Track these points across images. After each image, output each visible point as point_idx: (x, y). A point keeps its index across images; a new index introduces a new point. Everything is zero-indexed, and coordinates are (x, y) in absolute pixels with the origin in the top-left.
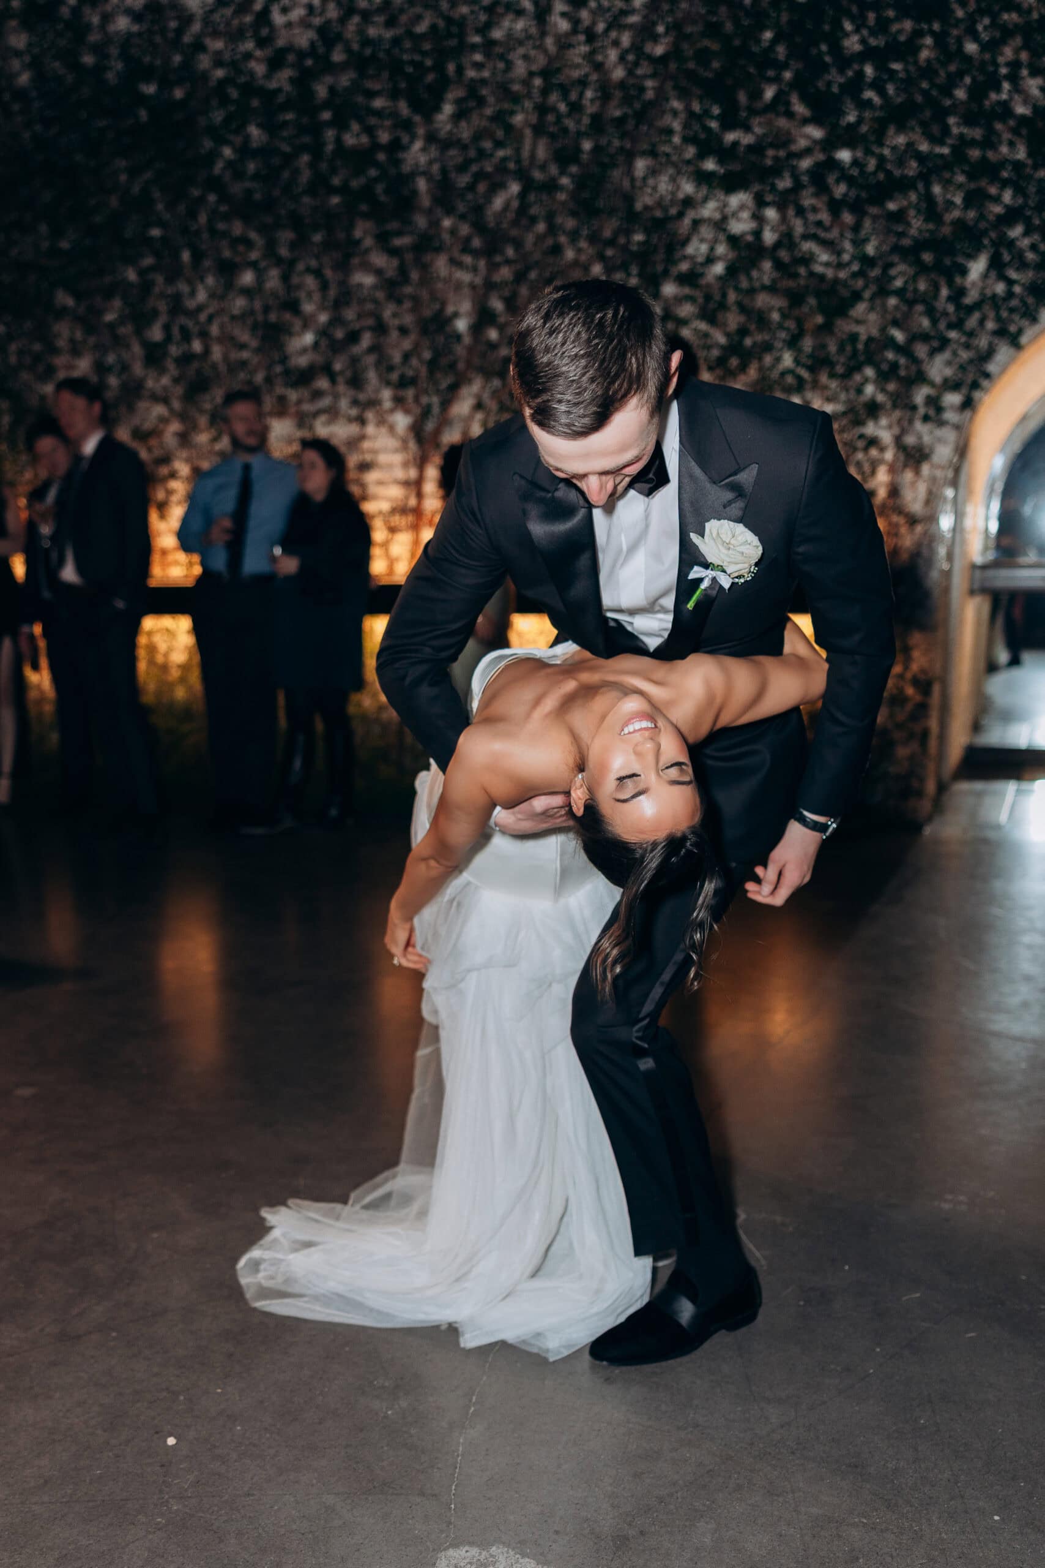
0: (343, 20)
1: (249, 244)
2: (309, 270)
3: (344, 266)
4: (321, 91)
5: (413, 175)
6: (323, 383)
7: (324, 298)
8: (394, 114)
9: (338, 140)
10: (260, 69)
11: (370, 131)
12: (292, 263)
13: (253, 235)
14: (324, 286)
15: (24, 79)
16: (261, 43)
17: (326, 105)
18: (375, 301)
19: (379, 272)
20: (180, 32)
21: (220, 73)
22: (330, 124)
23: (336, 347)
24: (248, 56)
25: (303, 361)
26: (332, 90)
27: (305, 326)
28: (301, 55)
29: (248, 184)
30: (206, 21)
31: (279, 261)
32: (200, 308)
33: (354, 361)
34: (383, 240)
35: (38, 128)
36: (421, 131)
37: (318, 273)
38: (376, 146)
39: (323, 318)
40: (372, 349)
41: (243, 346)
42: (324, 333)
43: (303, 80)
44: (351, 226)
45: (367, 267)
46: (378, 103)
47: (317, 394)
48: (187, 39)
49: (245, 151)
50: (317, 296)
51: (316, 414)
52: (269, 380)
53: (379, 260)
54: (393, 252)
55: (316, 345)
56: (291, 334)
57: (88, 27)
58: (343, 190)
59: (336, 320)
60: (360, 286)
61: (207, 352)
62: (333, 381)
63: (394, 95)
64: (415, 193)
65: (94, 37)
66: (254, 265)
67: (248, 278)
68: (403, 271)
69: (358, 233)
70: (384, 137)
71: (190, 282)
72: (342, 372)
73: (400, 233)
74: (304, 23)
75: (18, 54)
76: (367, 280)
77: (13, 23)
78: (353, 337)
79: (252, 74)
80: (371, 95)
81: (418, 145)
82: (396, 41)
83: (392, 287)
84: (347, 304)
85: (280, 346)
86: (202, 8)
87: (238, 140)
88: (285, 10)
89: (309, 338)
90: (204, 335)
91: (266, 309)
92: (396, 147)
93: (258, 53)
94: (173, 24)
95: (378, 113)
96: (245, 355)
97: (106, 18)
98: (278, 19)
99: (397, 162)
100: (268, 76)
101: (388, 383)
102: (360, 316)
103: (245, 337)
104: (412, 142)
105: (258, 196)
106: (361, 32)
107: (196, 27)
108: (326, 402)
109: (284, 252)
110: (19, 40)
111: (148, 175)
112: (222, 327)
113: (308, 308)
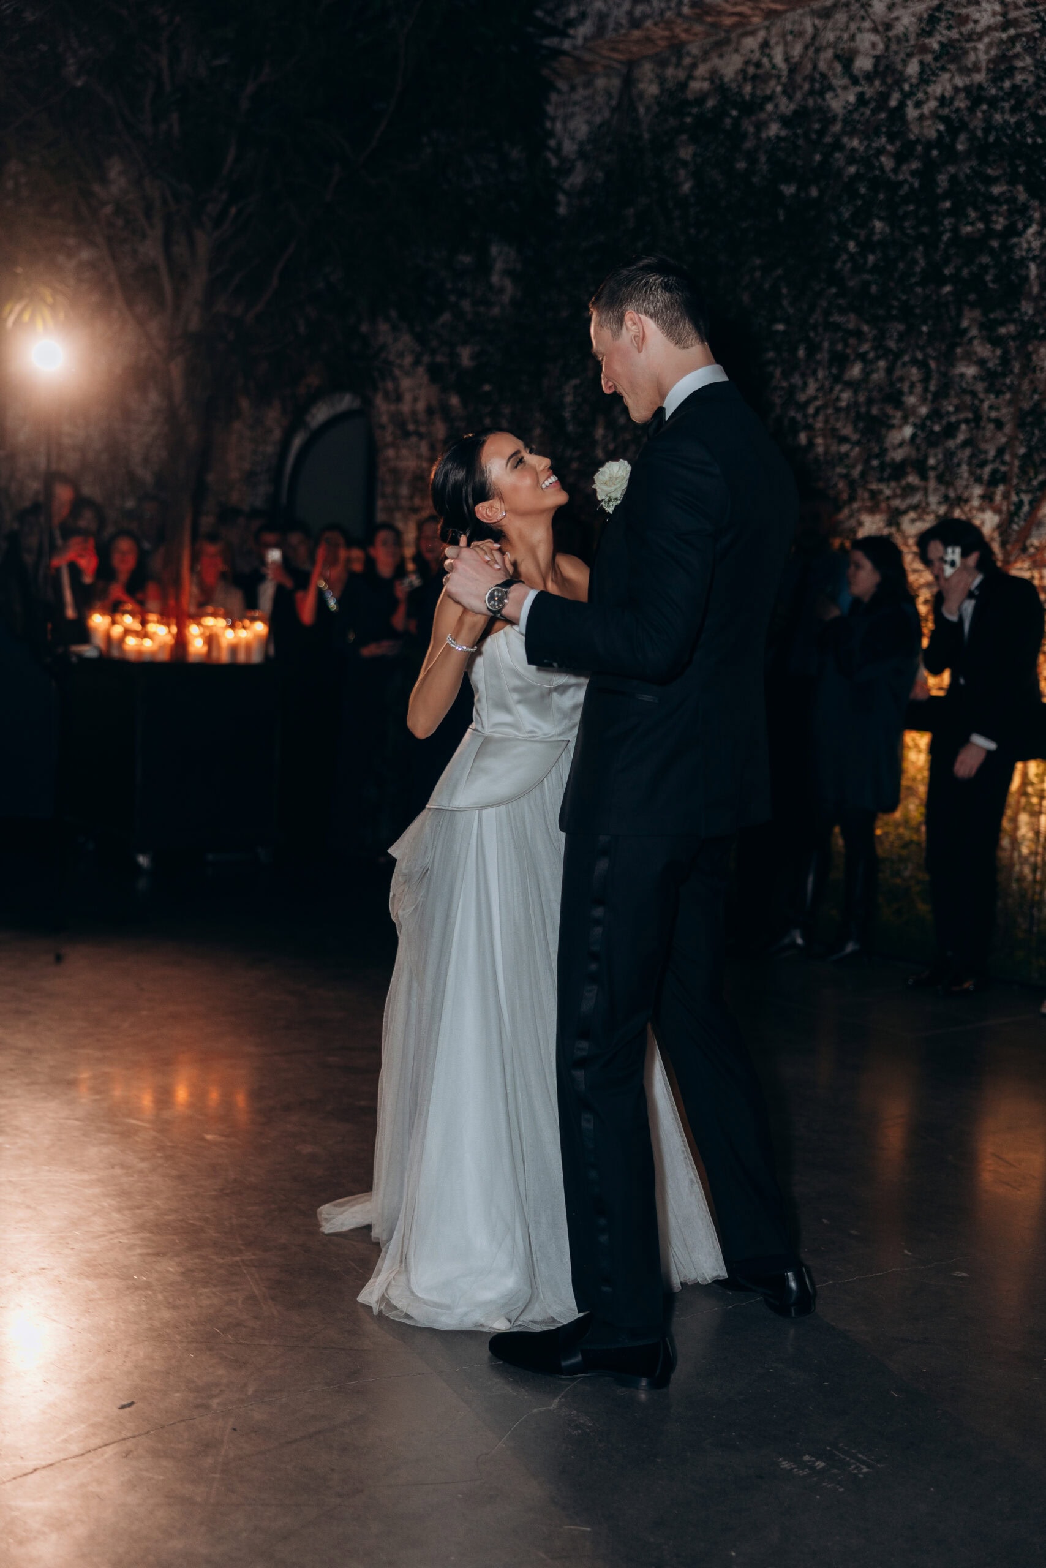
0: (971, 110)
1: (859, 334)
2: (914, 362)
3: (948, 358)
4: (943, 180)
5: (1023, 263)
6: (913, 479)
7: (926, 390)
8: (1013, 200)
9: (955, 230)
10: (887, 162)
11: (986, 217)
12: (898, 355)
13: (865, 328)
14: (926, 379)
15: (686, 187)
16: (891, 139)
17: (946, 196)
18: (974, 394)
19: (981, 363)
20: (821, 133)
21: (852, 170)
22: (949, 213)
23: (933, 440)
24: (880, 151)
25: (898, 455)
26: (953, 179)
27: (905, 420)
28: (929, 145)
29: (867, 277)
30: (845, 121)
31: (886, 353)
32: (808, 402)
33: (949, 455)
34: (988, 330)
35: (692, 231)
36: (1037, 215)
37: (923, 365)
38: (989, 233)
39: (924, 410)
40: (966, 443)
41: (844, 440)
42: (920, 426)
43: (927, 174)
44: (960, 315)
45: (969, 357)
46: (996, 190)
47: (910, 490)
48: (828, 139)
49: (866, 246)
50: (919, 389)
51: (905, 512)
52: (863, 474)
53: (983, 350)
54: (996, 341)
55: (914, 437)
56: (892, 427)
57: (744, 136)
58: (955, 279)
59: (936, 414)
60: (962, 375)
61: (811, 444)
62: (924, 477)
63: (1012, 181)
64: (1026, 278)
65: (748, 145)
66: (862, 357)
67: (856, 371)
68: (1005, 361)
69: (965, 324)
70: (1000, 224)
71: (803, 376)
72: (934, 468)
73: (1003, 323)
74: (935, 115)
75: (685, 164)
76: (971, 371)
77: (684, 137)
78: (950, 431)
79: (882, 168)
80: (991, 181)
81: (1033, 229)
82: (1020, 125)
83: (991, 378)
84: (947, 396)
85: (880, 439)
86: (845, 108)
87: (863, 234)
88: (918, 105)
89: (908, 431)
90: (809, 428)
91: (870, 401)
92: (1012, 231)
93: (889, 148)
94: (817, 126)
95: (996, 200)
96: (844, 448)
97: (760, 126)
98: (912, 113)
99: (1008, 249)
100: (895, 170)
101: (978, 480)
102: (958, 409)
103: (847, 431)
104: (1026, 227)
105: (874, 289)
106: (988, 119)
107: (837, 128)
108: (916, 499)
109: (892, 344)
110: (686, 153)
111: (780, 272)
112: (826, 421)
113: (911, 400)
